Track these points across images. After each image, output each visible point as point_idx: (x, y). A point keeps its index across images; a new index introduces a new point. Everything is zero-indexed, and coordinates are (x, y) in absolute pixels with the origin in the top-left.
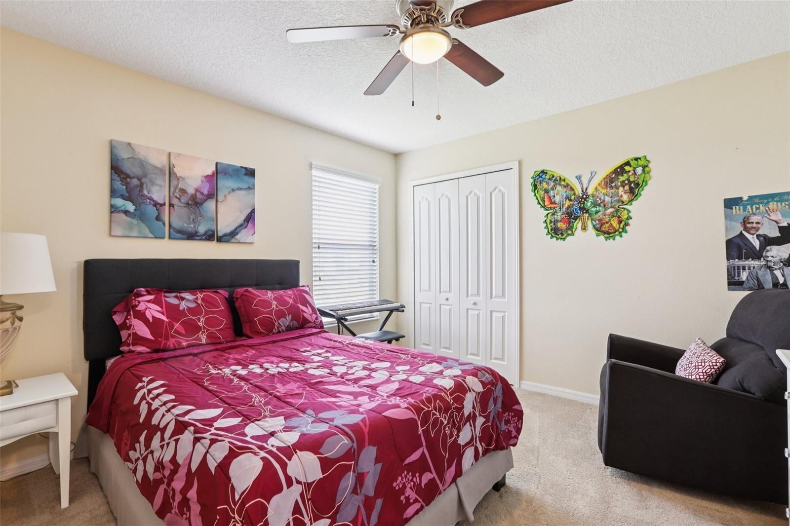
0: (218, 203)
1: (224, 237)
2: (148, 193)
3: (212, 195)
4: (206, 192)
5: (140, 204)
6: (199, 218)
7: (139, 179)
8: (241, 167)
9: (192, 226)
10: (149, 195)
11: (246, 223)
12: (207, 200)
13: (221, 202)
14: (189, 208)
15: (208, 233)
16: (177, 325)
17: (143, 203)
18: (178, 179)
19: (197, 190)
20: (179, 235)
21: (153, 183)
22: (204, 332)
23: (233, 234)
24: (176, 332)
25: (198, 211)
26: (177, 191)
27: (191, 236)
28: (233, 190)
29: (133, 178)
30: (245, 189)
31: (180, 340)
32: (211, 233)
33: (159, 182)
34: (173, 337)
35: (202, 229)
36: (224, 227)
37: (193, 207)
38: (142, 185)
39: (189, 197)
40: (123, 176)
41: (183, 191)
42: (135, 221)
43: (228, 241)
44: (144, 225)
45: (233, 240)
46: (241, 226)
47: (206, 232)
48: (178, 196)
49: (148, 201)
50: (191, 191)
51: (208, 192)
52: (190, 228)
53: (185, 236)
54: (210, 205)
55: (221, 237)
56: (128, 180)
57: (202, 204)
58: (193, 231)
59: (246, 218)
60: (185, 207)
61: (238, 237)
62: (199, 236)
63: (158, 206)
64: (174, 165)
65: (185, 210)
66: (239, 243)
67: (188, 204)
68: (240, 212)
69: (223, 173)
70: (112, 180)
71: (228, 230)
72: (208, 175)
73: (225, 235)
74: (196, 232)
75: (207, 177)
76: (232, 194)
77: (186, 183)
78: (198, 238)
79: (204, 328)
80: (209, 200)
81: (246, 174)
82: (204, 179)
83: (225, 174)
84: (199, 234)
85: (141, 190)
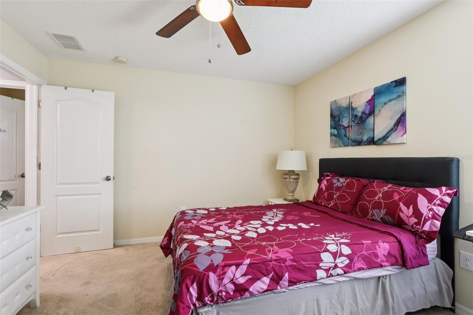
0: (375, 117)
1: (378, 141)
2: (342, 123)
3: (372, 112)
4: (367, 112)
5: (339, 129)
6: (364, 131)
7: (339, 117)
8: (392, 82)
9: (360, 137)
10: (342, 124)
11: (396, 126)
12: (368, 117)
13: (377, 116)
14: (359, 126)
15: (369, 140)
16: (326, 194)
17: (340, 129)
18: (354, 110)
19: (363, 113)
20: (354, 144)
21: (343, 117)
22: (333, 201)
23: (385, 138)
24: (324, 197)
25: (363, 127)
26: (353, 117)
27: (359, 143)
28: (385, 104)
29: (337, 117)
30: (395, 99)
31: (323, 201)
32: (370, 139)
33: (345, 115)
34: (322, 199)
35: (365, 138)
36: (378, 134)
37: (361, 124)
38: (339, 119)
39: (359, 119)
40: (334, 117)
41: (356, 116)
42: (337, 139)
43: (381, 144)
44: (340, 140)
45: (385, 143)
46: (392, 131)
47: (368, 139)
48: (354, 120)
49: (342, 127)
50: (359, 114)
51: (369, 112)
52: (359, 138)
53: (356, 144)
54: (370, 120)
55: (376, 141)
56: (335, 119)
57: (365, 121)
58: (361, 140)
59: (396, 123)
60: (357, 126)
61: (389, 140)
62: (363, 143)
63: (345, 129)
64: (352, 102)
65: (357, 127)
66: (390, 144)
67: (358, 123)
68: (391, 119)
69: (378, 94)
70: (331, 121)
71: (381, 136)
72: (369, 100)
73: (379, 140)
74: (362, 140)
75: (368, 102)
76: (385, 107)
77: (357, 111)
78: (363, 144)
79: (335, 199)
80: (370, 117)
81: (396, 86)
82: (367, 104)
83: (379, 94)
84: (363, 141)
85: (339, 123)
